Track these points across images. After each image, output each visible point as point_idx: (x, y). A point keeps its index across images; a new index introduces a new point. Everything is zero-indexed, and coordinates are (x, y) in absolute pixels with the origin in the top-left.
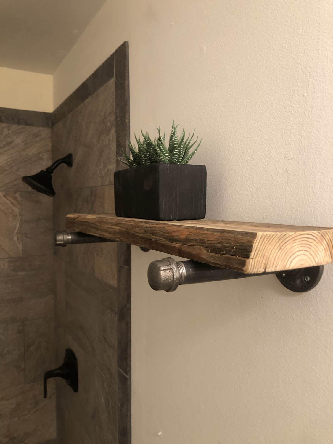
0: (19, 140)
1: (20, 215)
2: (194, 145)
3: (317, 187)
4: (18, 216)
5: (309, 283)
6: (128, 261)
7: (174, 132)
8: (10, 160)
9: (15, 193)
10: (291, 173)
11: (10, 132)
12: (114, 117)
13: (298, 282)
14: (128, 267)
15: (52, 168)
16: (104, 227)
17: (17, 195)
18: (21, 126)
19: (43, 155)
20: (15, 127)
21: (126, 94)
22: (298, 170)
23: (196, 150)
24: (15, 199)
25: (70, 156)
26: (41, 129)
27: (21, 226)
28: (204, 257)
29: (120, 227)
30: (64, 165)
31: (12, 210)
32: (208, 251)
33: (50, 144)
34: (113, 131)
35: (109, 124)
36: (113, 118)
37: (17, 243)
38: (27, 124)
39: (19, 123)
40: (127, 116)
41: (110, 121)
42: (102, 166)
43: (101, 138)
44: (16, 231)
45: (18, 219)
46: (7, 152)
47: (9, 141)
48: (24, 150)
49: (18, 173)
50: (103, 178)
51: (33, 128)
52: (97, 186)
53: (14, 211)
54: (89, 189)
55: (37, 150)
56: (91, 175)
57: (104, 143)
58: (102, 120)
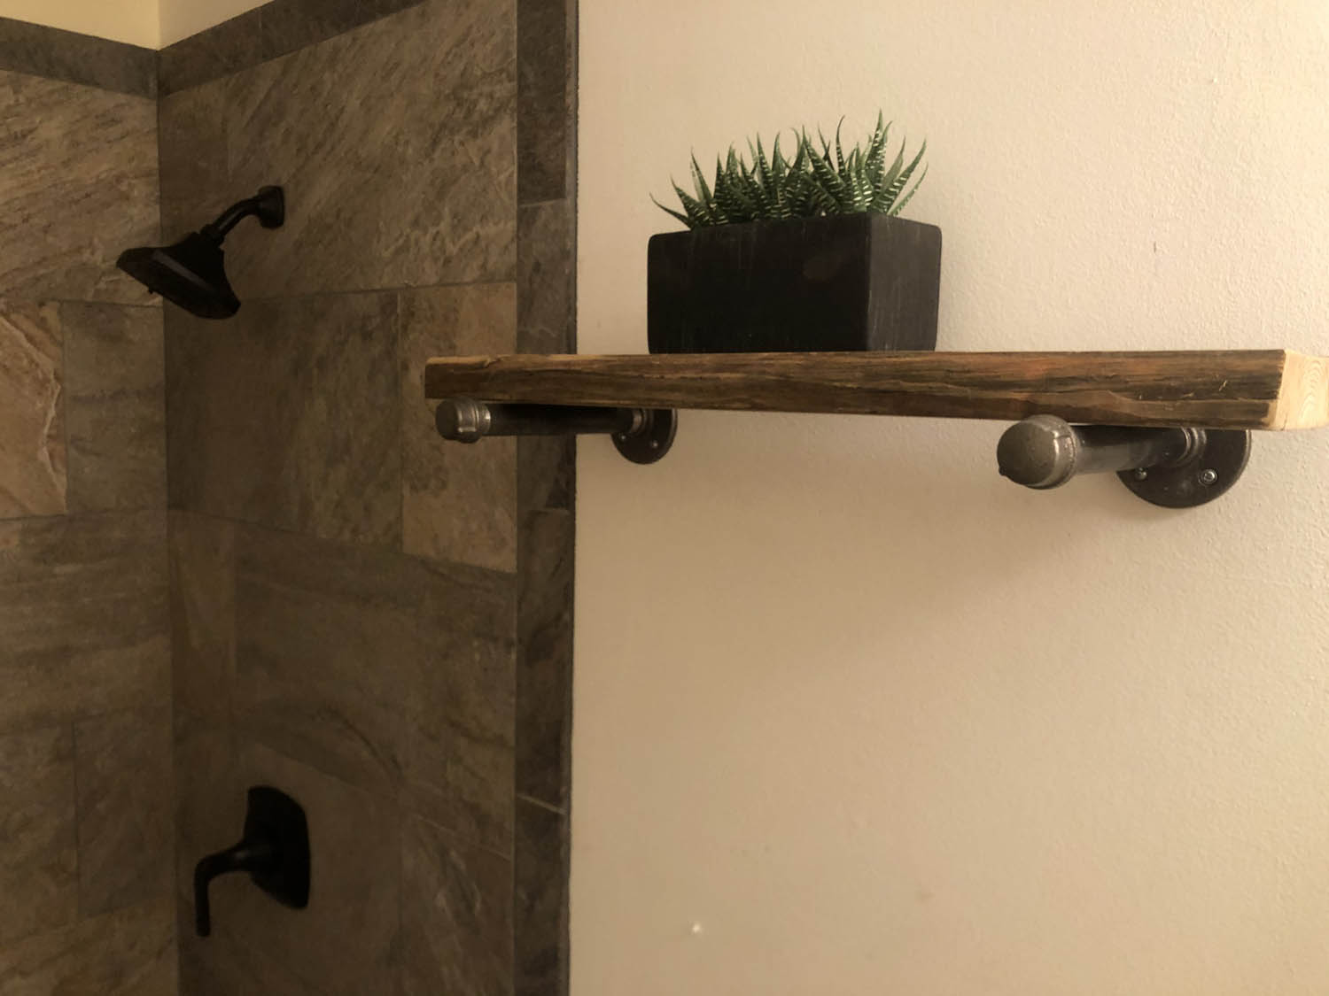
0: (51, 129)
1: (57, 378)
3: (1239, 282)
4: (53, 381)
5: (1216, 482)
6: (565, 496)
7: (882, 140)
8: (20, 193)
9: (42, 304)
10: (1166, 251)
11: (22, 99)
12: (512, 86)
13: (1184, 485)
15: (221, 227)
17: (49, 313)
18: (58, 84)
19: (131, 186)
20: (36, 85)
21: (570, 21)
22: (1186, 244)
24: (42, 323)
25: (276, 193)
26: (121, 98)
27: (60, 415)
28: (1125, 410)
31: (32, 361)
32: (1138, 399)
33: (153, 153)
34: (506, 127)
35: (483, 105)
36: (505, 89)
37: (50, 470)
38: (76, 77)
39: (50, 74)
40: (569, 87)
41: (491, 96)
42: (444, 226)
43: (444, 143)
44: (46, 431)
45: (53, 393)
46: (10, 166)
47: (17, 128)
48: (66, 164)
49: (50, 239)
50: (447, 261)
51: (99, 92)
52: (418, 287)
53: (37, 365)
54: (374, 295)
55: (111, 169)
56: (387, 254)
57: (460, 160)
58: (447, 92)
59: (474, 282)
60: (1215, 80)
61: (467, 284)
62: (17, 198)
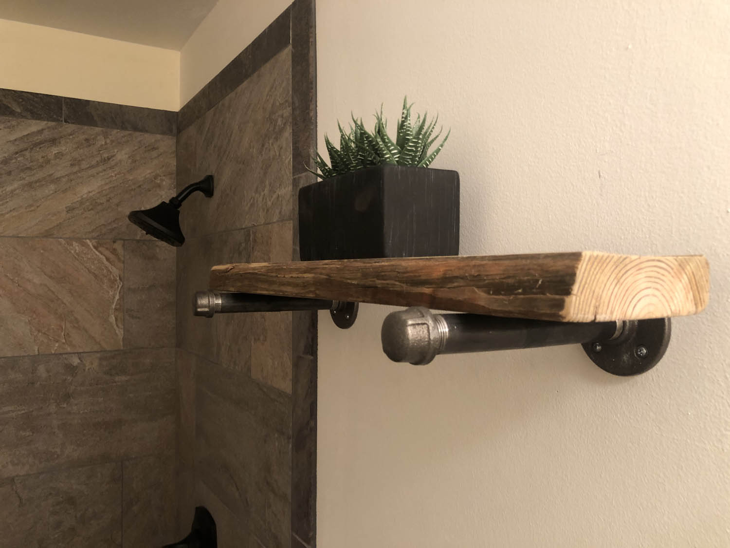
0: (122, 155)
1: (120, 279)
2: (437, 139)
3: (654, 197)
4: (119, 281)
5: (645, 357)
6: (312, 348)
7: (407, 116)
8: (107, 187)
9: (114, 242)
10: (606, 177)
11: (108, 141)
12: (289, 109)
13: (625, 358)
14: (312, 358)
15: (179, 199)
16: (284, 277)
17: (118, 246)
18: (127, 132)
19: (162, 180)
20: (115, 133)
21: (311, 70)
22: (619, 170)
23: (442, 146)
24: (114, 251)
25: (210, 179)
26: (159, 137)
27: (122, 298)
28: (482, 303)
29: (315, 273)
30: (199, 194)
31: (108, 271)
32: (489, 293)
33: (173, 162)
34: (288, 134)
35: (279, 122)
36: (287, 112)
37: (115, 326)
38: (136, 129)
39: (123, 128)
40: (312, 107)
41: (282, 116)
42: (266, 191)
43: (266, 145)
44: (114, 307)
45: (118, 286)
46: (101, 174)
47: (106, 155)
48: (130, 171)
49: (120, 209)
50: (268, 210)
51: (146, 135)
52: (258, 225)
53: (111, 272)
54: (243, 231)
55: (152, 172)
56: (247, 208)
57: (272, 153)
58: (267, 116)
59: (278, 221)
60: (630, 47)
61: (274, 223)
62: (105, 190)
